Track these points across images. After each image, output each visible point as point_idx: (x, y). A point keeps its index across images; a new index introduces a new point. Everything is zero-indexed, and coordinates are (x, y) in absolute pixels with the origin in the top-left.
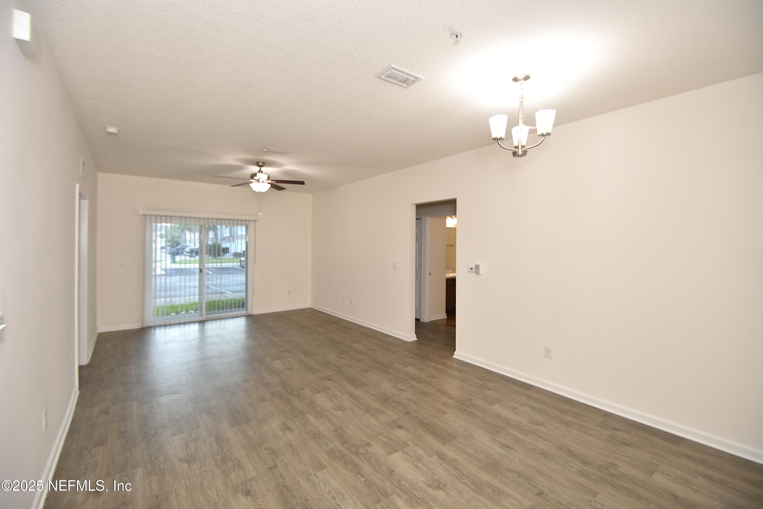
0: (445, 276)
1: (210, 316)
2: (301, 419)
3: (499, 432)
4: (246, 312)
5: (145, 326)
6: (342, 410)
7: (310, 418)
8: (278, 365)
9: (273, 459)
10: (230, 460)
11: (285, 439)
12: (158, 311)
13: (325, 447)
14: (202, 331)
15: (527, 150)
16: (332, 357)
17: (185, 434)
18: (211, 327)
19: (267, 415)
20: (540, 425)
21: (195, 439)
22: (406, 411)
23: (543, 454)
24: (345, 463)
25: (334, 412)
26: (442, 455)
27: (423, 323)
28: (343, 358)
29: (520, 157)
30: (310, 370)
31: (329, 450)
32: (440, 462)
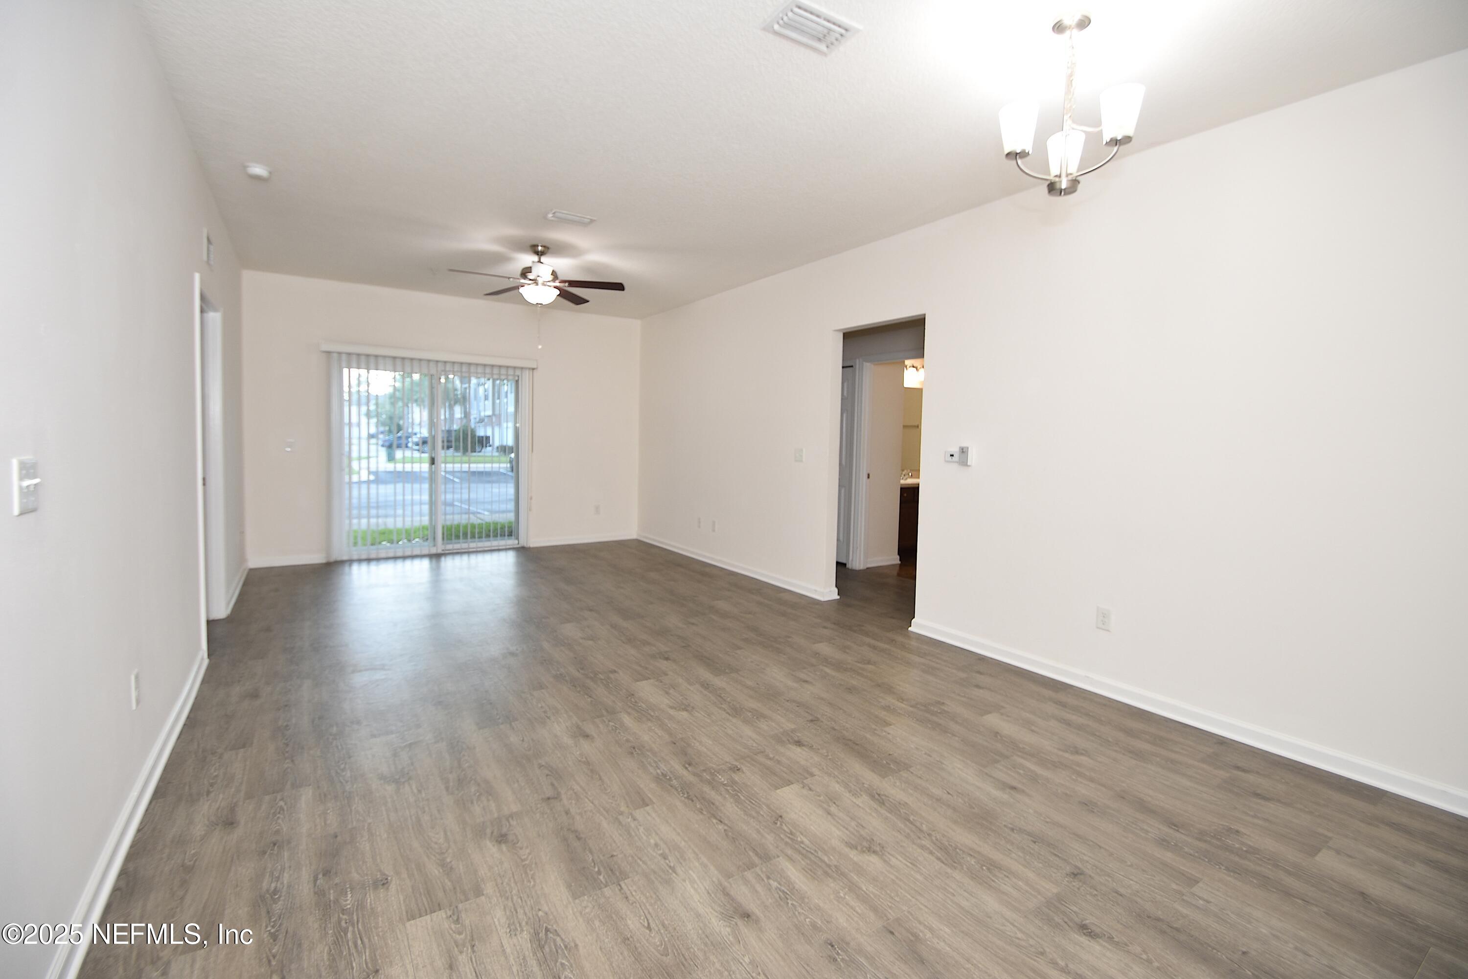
0: (900, 482)
1: (450, 547)
2: (609, 721)
3: (997, 762)
4: (516, 542)
5: (332, 559)
6: (687, 710)
7: (627, 720)
8: (570, 630)
9: (552, 785)
10: (472, 782)
11: (578, 753)
12: (356, 538)
13: (651, 770)
14: (436, 572)
15: (1078, 178)
16: (673, 621)
17: (394, 736)
18: (450, 564)
19: (545, 712)
20: (1082, 754)
21: (411, 744)
22: (810, 718)
23: (1086, 804)
24: (688, 798)
25: (672, 712)
26: (879, 795)
27: (852, 570)
28: (693, 624)
29: (1063, 193)
30: (630, 640)
31: (660, 774)
32: (875, 806)
